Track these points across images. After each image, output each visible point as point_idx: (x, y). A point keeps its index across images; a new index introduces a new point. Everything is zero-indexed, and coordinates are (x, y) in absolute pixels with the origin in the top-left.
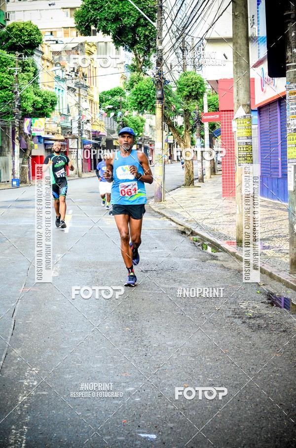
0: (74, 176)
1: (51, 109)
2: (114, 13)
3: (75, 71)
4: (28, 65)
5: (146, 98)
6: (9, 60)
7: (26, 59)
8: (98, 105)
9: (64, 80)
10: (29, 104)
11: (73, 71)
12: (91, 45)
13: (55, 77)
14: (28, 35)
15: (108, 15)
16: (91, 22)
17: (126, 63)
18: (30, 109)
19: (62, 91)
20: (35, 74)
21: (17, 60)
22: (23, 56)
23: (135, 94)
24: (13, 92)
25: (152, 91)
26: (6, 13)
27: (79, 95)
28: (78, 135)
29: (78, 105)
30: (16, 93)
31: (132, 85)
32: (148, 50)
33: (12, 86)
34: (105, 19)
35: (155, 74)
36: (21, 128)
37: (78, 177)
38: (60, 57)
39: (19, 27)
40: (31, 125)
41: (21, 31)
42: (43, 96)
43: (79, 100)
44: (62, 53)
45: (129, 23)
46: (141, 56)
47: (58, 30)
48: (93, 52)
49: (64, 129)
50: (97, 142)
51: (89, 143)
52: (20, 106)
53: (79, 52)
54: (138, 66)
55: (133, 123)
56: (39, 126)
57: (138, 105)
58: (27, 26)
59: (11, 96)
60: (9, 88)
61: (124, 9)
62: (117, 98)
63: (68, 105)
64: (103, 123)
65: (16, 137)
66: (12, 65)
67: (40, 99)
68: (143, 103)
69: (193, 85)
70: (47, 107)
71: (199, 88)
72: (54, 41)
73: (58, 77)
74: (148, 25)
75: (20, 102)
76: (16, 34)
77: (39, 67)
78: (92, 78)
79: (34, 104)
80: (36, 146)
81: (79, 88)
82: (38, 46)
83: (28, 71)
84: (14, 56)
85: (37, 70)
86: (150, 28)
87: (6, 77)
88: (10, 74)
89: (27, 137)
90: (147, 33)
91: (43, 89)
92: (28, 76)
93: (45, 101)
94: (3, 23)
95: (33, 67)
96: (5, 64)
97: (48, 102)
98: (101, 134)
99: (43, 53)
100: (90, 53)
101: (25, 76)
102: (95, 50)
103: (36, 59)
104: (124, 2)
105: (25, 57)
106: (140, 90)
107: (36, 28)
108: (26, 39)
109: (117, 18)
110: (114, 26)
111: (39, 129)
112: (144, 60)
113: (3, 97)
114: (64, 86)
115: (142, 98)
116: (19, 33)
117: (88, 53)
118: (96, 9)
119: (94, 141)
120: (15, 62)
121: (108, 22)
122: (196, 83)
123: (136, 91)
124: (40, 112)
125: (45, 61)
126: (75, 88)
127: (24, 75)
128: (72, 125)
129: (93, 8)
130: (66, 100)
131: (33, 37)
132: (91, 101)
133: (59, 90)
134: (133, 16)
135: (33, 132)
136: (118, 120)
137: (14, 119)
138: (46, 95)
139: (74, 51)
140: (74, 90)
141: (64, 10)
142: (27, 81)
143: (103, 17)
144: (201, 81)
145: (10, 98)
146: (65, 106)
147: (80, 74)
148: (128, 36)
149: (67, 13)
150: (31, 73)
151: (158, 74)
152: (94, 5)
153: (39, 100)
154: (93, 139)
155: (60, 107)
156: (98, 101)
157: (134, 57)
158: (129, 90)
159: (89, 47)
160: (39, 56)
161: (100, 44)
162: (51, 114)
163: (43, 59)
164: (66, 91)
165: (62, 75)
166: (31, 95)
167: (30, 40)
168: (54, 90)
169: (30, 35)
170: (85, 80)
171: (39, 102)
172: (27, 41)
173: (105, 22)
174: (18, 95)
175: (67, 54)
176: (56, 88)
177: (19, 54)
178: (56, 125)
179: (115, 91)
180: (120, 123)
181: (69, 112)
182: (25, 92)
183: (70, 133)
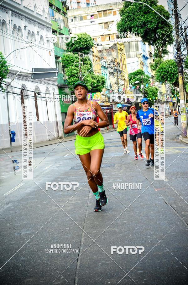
1: (102, 87)
2: (142, 22)
3: (113, 62)
4: (86, 60)
5: (166, 73)
6: (75, 58)
7: (85, 56)
8: (128, 82)
9: (107, 68)
10: (89, 84)
11: (112, 62)
12: (121, 44)
13: (101, 67)
15: (138, 23)
16: (128, 29)
17: (142, 54)
18: (90, 87)
19: (106, 75)
20: (91, 66)
21: (80, 57)
22: (83, 55)
23: (159, 72)
24: (79, 78)
25: (170, 68)
26: (69, 29)
27: (117, 76)
29: (117, 83)
30: (81, 78)
31: (156, 66)
32: (165, 43)
33: (78, 74)
34: (137, 26)
35: (176, 57)
38: (102, 55)
39: (79, 37)
40: (92, 98)
41: (80, 39)
42: (96, 79)
43: (118, 79)
44: (103, 51)
45: (152, 27)
46: (160, 47)
48: (123, 49)
50: (130, 105)
51: (125, 106)
53: (114, 50)
55: (151, 91)
56: (97, 98)
57: (162, 78)
58: (84, 36)
60: (76, 75)
61: (148, 18)
62: (140, 76)
63: (110, 83)
64: (132, 93)
66: (77, 61)
67: (95, 81)
68: (165, 77)
70: (99, 85)
72: (96, 44)
73: (104, 67)
74: (164, 27)
77: (92, 61)
78: (123, 65)
79: (92, 84)
81: (117, 72)
82: (91, 48)
83: (86, 64)
84: (78, 56)
85: (91, 63)
86: (165, 29)
87: (74, 69)
88: (76, 67)
90: (164, 32)
91: (96, 74)
92: (87, 67)
93: (98, 81)
95: (89, 61)
96: (72, 61)
97: (100, 82)
99: (93, 52)
100: (121, 50)
101: (85, 67)
102: (124, 47)
103: (90, 56)
104: (147, 14)
106: (162, 69)
107: (89, 37)
108: (84, 44)
110: (142, 30)
113: (73, 81)
114: (107, 71)
115: (164, 74)
116: (79, 41)
117: (120, 50)
118: (130, 21)
119: (128, 105)
120: (78, 59)
121: (138, 28)
123: (160, 69)
124: (96, 89)
125: (95, 57)
126: (114, 72)
127: (84, 67)
129: (128, 20)
130: (110, 80)
131: (88, 42)
132: (124, 80)
133: (104, 74)
134: (154, 23)
136: (141, 90)
138: (98, 78)
139: (111, 49)
140: (113, 74)
141: (100, 24)
142: (86, 70)
143: (135, 25)
146: (109, 85)
147: (116, 64)
149: (102, 26)
150: (88, 65)
152: (129, 18)
153: (95, 82)
155: (107, 85)
156: (128, 80)
158: (155, 69)
159: (120, 46)
160: (91, 54)
162: (102, 90)
163: (93, 56)
164: (108, 74)
165: (106, 65)
166: (89, 78)
167: (86, 45)
168: (101, 75)
169: (86, 41)
170: (119, 67)
172: (85, 45)
173: (137, 28)
174: (82, 80)
175: (107, 51)
176: (102, 73)
177: (81, 54)
178: (104, 96)
179: (138, 73)
180: (143, 92)
181: (111, 87)
182: (86, 77)
183: (113, 101)
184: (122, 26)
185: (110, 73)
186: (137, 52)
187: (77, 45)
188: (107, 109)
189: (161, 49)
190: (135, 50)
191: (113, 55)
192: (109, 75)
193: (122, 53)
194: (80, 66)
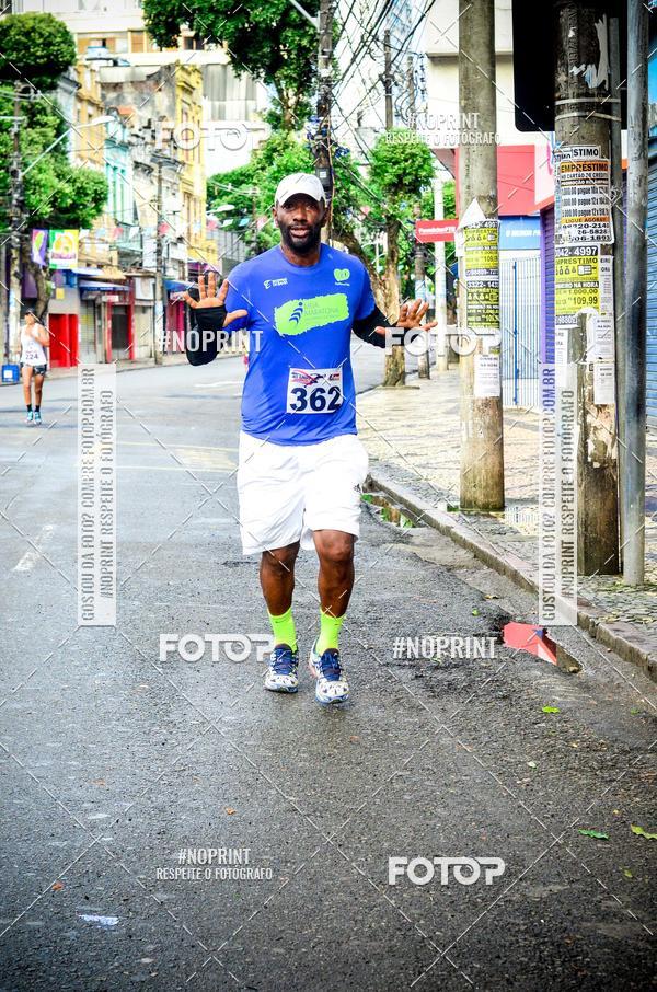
0: (146, 362)
1: (94, 211)
3: (154, 127)
4: (43, 111)
6: (1, 99)
7: (38, 97)
8: (205, 205)
9: (125, 146)
10: (44, 197)
11: (148, 127)
12: (190, 69)
13: (106, 139)
14: (44, 45)
16: (180, 15)
18: (46, 210)
19: (123, 171)
20: (59, 131)
21: (18, 99)
22: (32, 91)
24: (7, 171)
27: (160, 179)
28: (154, 270)
29: (157, 202)
30: (14, 174)
31: (269, 159)
32: (308, 80)
34: (212, 9)
35: (314, 133)
36: (24, 252)
37: (153, 364)
38: (118, 97)
39: (23, 26)
40: (48, 246)
41: (27, 34)
42: (75, 181)
43: (160, 191)
44: (125, 86)
45: (265, 19)
46: (291, 93)
47: (117, 36)
48: (194, 85)
49: (123, 255)
51: (182, 288)
52: (22, 202)
53: (162, 84)
54: (284, 116)
56: (64, 249)
58: (43, 25)
59: (3, 179)
62: (247, 189)
63: (135, 203)
64: (214, 245)
65: (12, 272)
66: (6, 111)
67: (68, 189)
69: (406, 160)
70: (85, 206)
71: (421, 167)
72: (108, 59)
73: (111, 141)
75: (22, 194)
76: (18, 42)
77: (68, 116)
79: (56, 199)
80: (60, 292)
81: (160, 165)
82: (66, 69)
83: (43, 126)
84: (12, 93)
85: (63, 121)
89: (37, 273)
90: (305, 42)
91: (78, 166)
92: (44, 135)
93: (81, 192)
95: (54, 115)
97: (86, 195)
99: (78, 86)
100: (188, 89)
101: (35, 135)
102: (200, 81)
103: (62, 98)
105: (36, 93)
107: (61, 29)
108: (39, 53)
110: (231, 27)
111: (65, 254)
112: (298, 103)
114: (125, 160)
116: (23, 39)
117: (183, 88)
120: (13, 105)
121: (216, 18)
122: (413, 156)
124: (69, 216)
126: (152, 165)
127: (34, 133)
128: (142, 247)
130: (129, 192)
131: (56, 48)
132: (188, 195)
133: (115, 168)
135: (52, 261)
136: (248, 238)
137: (9, 232)
138: (82, 179)
139: (151, 83)
140: (149, 170)
142: (40, 147)
144: (424, 152)
145: (2, 185)
146: (129, 206)
148: (263, 48)
150: (50, 129)
151: (320, 132)
153: (67, 191)
155: (115, 207)
156: (204, 195)
157: (276, 96)
159: (185, 76)
160: (71, 93)
161: (211, 68)
162: (93, 222)
163: (80, 99)
164: (130, 169)
165: (122, 136)
166: (48, 178)
167: (48, 56)
168: (103, 170)
170: (176, 148)
171: (65, 195)
172: (41, 57)
173: (212, 17)
174: (20, 179)
175: (136, 88)
176: (108, 164)
177: (23, 87)
178: (107, 247)
179: (242, 175)
180: (253, 245)
181: (136, 218)
182: (36, 171)
183: (138, 266)
185: (137, 165)
186: (249, 102)
187: (15, 55)
188: (113, 292)
189: (292, 102)
190: (243, 95)
191: (157, 103)
192: (132, 173)
193: (189, 101)
194: (15, 130)
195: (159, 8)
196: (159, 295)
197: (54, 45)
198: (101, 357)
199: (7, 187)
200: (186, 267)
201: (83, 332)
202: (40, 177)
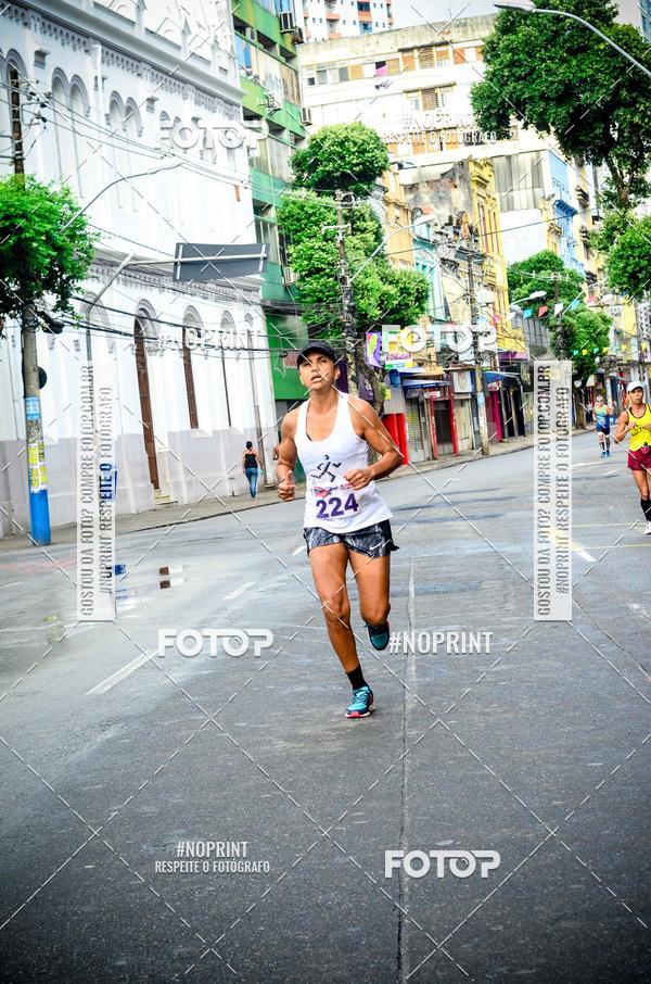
0: (469, 454)
1: (417, 310)
2: (560, 82)
3: (455, 223)
4: (362, 217)
6: (322, 210)
7: (358, 204)
8: (506, 295)
10: (372, 301)
11: (450, 224)
12: (481, 163)
13: (414, 240)
14: (359, 152)
16: (510, 107)
18: (375, 312)
19: (431, 269)
20: (378, 237)
21: (341, 208)
22: (353, 198)
23: (621, 257)
24: (336, 279)
26: (304, 109)
27: (470, 274)
28: (473, 363)
29: (469, 296)
30: (343, 280)
31: (610, 238)
32: (642, 157)
33: (333, 265)
34: (542, 97)
36: (359, 356)
37: (480, 456)
38: (417, 197)
39: (337, 137)
41: (341, 144)
42: (398, 282)
43: (472, 285)
44: (421, 186)
45: (594, 101)
46: (624, 171)
48: (488, 178)
49: (441, 351)
50: (512, 375)
51: (495, 378)
52: (353, 307)
53: (457, 182)
55: (586, 327)
57: (629, 280)
58: (355, 134)
59: (333, 287)
60: (328, 270)
61: (584, 71)
62: (547, 275)
63: (445, 299)
64: (520, 333)
65: (349, 377)
66: (330, 221)
67: (393, 290)
70: (407, 305)
72: (394, 163)
73: (420, 241)
75: (352, 299)
76: (333, 153)
77: (382, 221)
78: (489, 236)
79: (382, 301)
80: (388, 392)
81: (469, 259)
82: (380, 175)
83: (363, 231)
84: (334, 202)
85: (380, 226)
86: (642, 108)
87: (320, 248)
88: (327, 240)
89: (371, 375)
90: (636, 119)
91: (397, 268)
92: (364, 240)
93: (404, 291)
94: (299, 132)
95: (372, 220)
96: (313, 219)
97: (409, 294)
98: (517, 357)
99: (385, 190)
100: (482, 183)
101: (356, 242)
102: (491, 173)
103: (373, 204)
104: (580, 56)
105: (356, 200)
106: (632, 247)
107: (373, 136)
108: (354, 162)
109: (566, 94)
110: (562, 112)
112: (632, 180)
113: (315, 291)
114: (432, 258)
115: (637, 264)
116: (338, 149)
117: (477, 182)
118: (519, 78)
120: (335, 214)
121: (548, 104)
123: (623, 249)
124: (399, 316)
126: (457, 260)
127: (355, 240)
129: (513, 75)
130: (445, 288)
131: (370, 155)
132: (492, 287)
133: (424, 267)
134: (603, 86)
136: (552, 323)
137: (343, 337)
138: (404, 280)
139: (446, 180)
140: (454, 266)
141: (410, 95)
142: (362, 252)
143: (536, 93)
145: (331, 293)
146: (439, 303)
147: (463, 230)
148: (593, 129)
149: (417, 101)
150: (370, 234)
152: (514, 70)
153: (392, 292)
154: (502, 370)
155: (434, 304)
156: (505, 285)
157: (610, 176)
158: (606, 248)
159: (478, 170)
160: (380, 198)
161: (496, 161)
162: (416, 320)
163: (387, 203)
164: (438, 269)
165: (428, 235)
166: (374, 281)
167: (363, 164)
168: (414, 269)
169: (364, 152)
170: (476, 241)
171: (391, 296)
172: (357, 165)
173: (543, 104)
174: (349, 285)
175: (431, 188)
176: (417, 264)
177: (344, 195)
179: (539, 261)
180: (559, 329)
181: (447, 313)
182: (362, 276)
183: (454, 360)
184: (489, 97)
185: (444, 261)
186: (537, 190)
187: (331, 165)
188: (433, 389)
189: (626, 179)
190: (529, 185)
191: (454, 200)
193: (484, 195)
194: (340, 238)
195: (490, 102)
196: (479, 387)
197: (369, 152)
198: (428, 454)
199: (337, 294)
200: (497, 357)
201: (410, 431)
202: (367, 281)
